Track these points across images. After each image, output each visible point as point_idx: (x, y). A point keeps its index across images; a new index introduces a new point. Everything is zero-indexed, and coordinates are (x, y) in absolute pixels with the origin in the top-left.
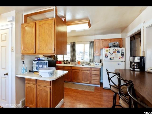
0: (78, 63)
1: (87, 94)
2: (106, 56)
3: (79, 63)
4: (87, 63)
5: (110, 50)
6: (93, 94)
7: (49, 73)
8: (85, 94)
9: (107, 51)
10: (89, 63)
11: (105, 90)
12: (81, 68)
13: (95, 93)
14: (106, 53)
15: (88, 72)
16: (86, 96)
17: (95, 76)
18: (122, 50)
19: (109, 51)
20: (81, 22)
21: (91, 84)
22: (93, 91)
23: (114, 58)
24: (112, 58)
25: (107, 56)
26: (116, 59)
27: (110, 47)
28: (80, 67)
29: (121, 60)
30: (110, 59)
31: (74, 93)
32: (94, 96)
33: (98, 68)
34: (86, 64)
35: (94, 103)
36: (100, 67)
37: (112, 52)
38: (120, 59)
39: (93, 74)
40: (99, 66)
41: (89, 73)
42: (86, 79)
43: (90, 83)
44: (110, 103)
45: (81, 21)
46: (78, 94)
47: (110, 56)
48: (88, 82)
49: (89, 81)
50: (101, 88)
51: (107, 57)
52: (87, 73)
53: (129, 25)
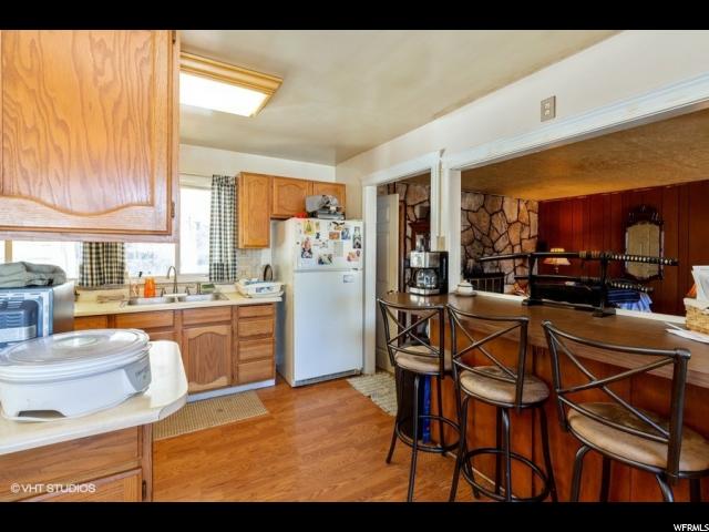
0: (142, 290)
1: (249, 434)
2: (306, 251)
3: (150, 289)
4: (199, 284)
5: (317, 224)
6: (271, 423)
7: (125, 367)
8: (238, 437)
9: (309, 230)
10: (212, 286)
11: (302, 391)
12: (178, 316)
13: (275, 416)
14: (304, 237)
15: (223, 330)
16: (251, 446)
17: (258, 344)
18: (356, 229)
19: (315, 231)
20: (200, 66)
21: (239, 384)
22: (262, 412)
23: (334, 259)
24: (325, 259)
25: (310, 251)
26: (340, 261)
27: (313, 215)
28: (174, 310)
29: (354, 264)
30: (321, 262)
31: (179, 461)
32: (282, 431)
33: (270, 304)
34: (194, 290)
35: (303, 457)
36: (280, 299)
37: (324, 236)
38: (349, 259)
39: (248, 333)
40: (271, 294)
41: (225, 336)
42: (210, 368)
43: (234, 382)
44: (351, 428)
45: (203, 62)
46: (203, 453)
47: (318, 252)
48: (223, 381)
49: (225, 374)
50: (283, 387)
51: (308, 254)
52: (217, 334)
53: (376, 146)
